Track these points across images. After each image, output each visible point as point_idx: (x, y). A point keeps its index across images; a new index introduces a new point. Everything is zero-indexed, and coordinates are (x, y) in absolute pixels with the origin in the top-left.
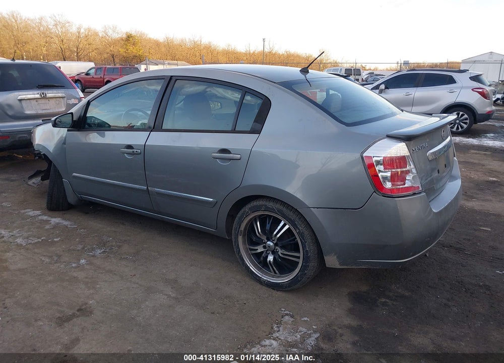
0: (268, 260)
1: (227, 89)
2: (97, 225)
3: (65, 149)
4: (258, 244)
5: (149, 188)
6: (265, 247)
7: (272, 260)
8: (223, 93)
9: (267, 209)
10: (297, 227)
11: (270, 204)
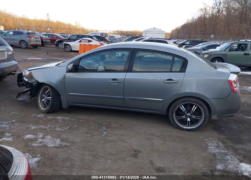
0: (188, 121)
1: (162, 54)
2: (83, 117)
3: (65, 81)
4: (183, 115)
5: (125, 97)
6: (185, 116)
7: (190, 121)
8: (161, 56)
9: (189, 101)
10: (203, 107)
11: (191, 99)
